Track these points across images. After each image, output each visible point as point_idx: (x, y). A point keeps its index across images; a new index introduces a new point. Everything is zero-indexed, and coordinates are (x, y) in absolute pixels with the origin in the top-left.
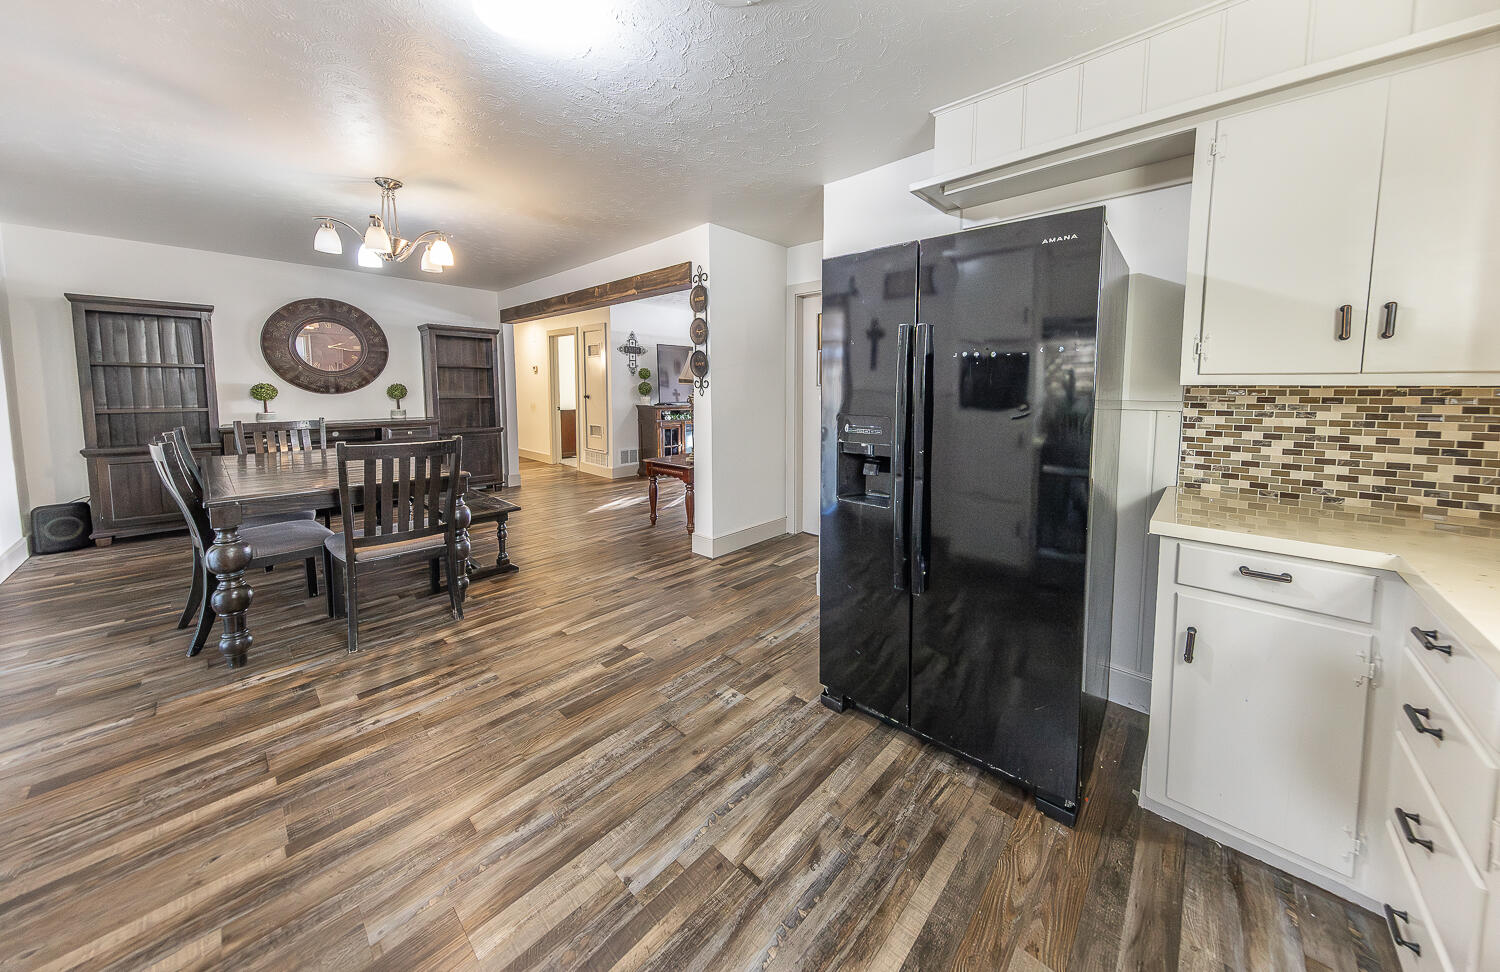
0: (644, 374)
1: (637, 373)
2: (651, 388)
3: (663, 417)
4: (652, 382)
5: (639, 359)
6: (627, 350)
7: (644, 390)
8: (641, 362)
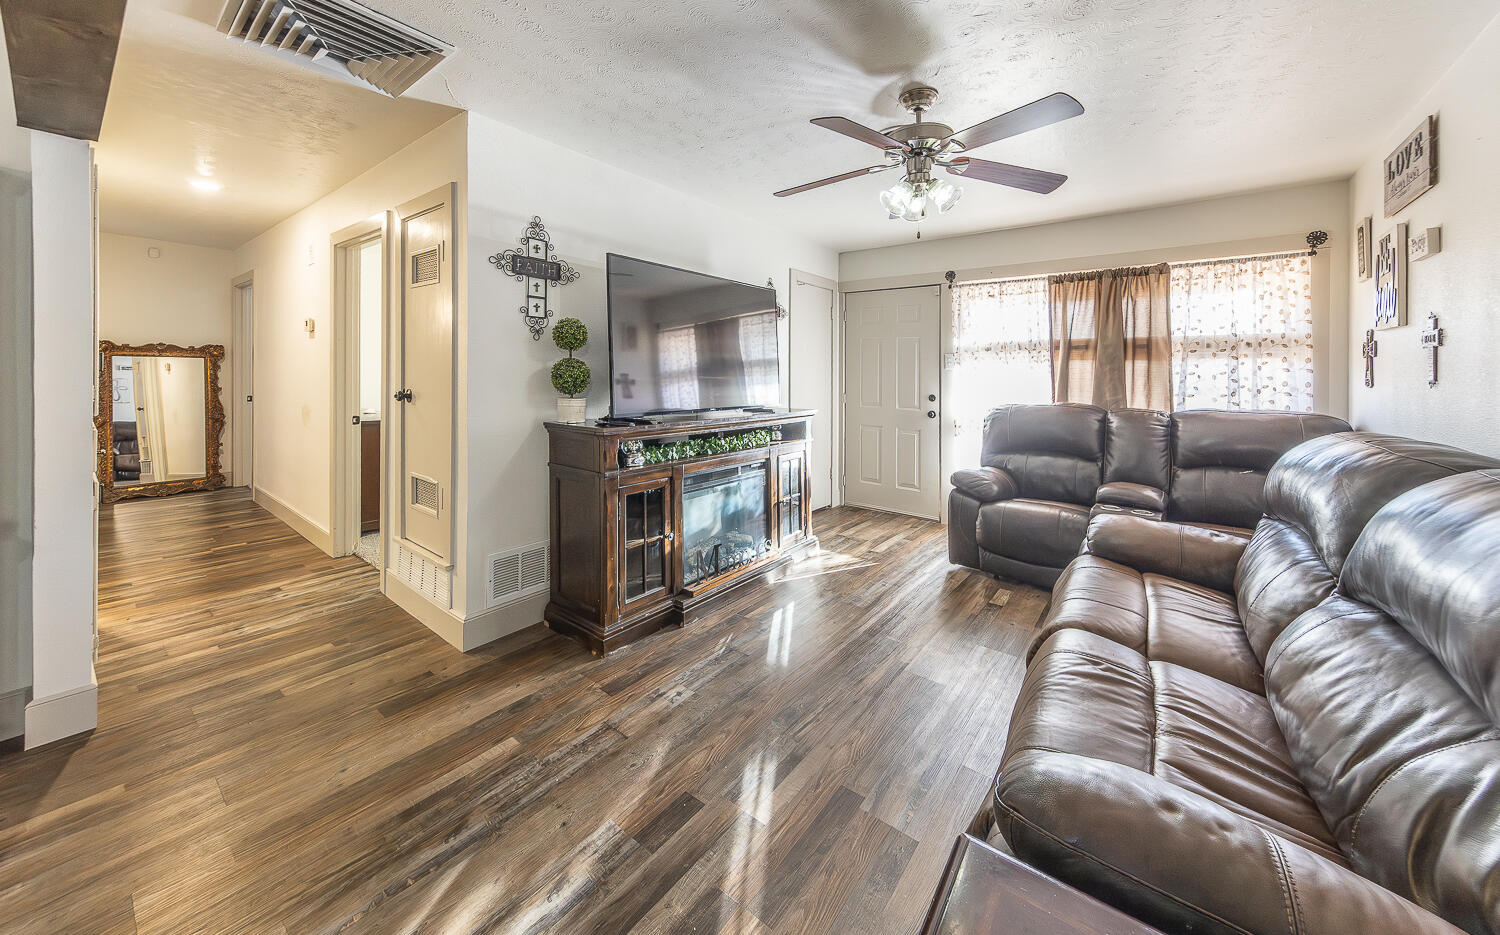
0: (569, 336)
1: (548, 333)
2: (587, 374)
3: (622, 458)
4: (590, 358)
5: (556, 294)
6: (520, 265)
7: (568, 381)
8: (560, 303)
